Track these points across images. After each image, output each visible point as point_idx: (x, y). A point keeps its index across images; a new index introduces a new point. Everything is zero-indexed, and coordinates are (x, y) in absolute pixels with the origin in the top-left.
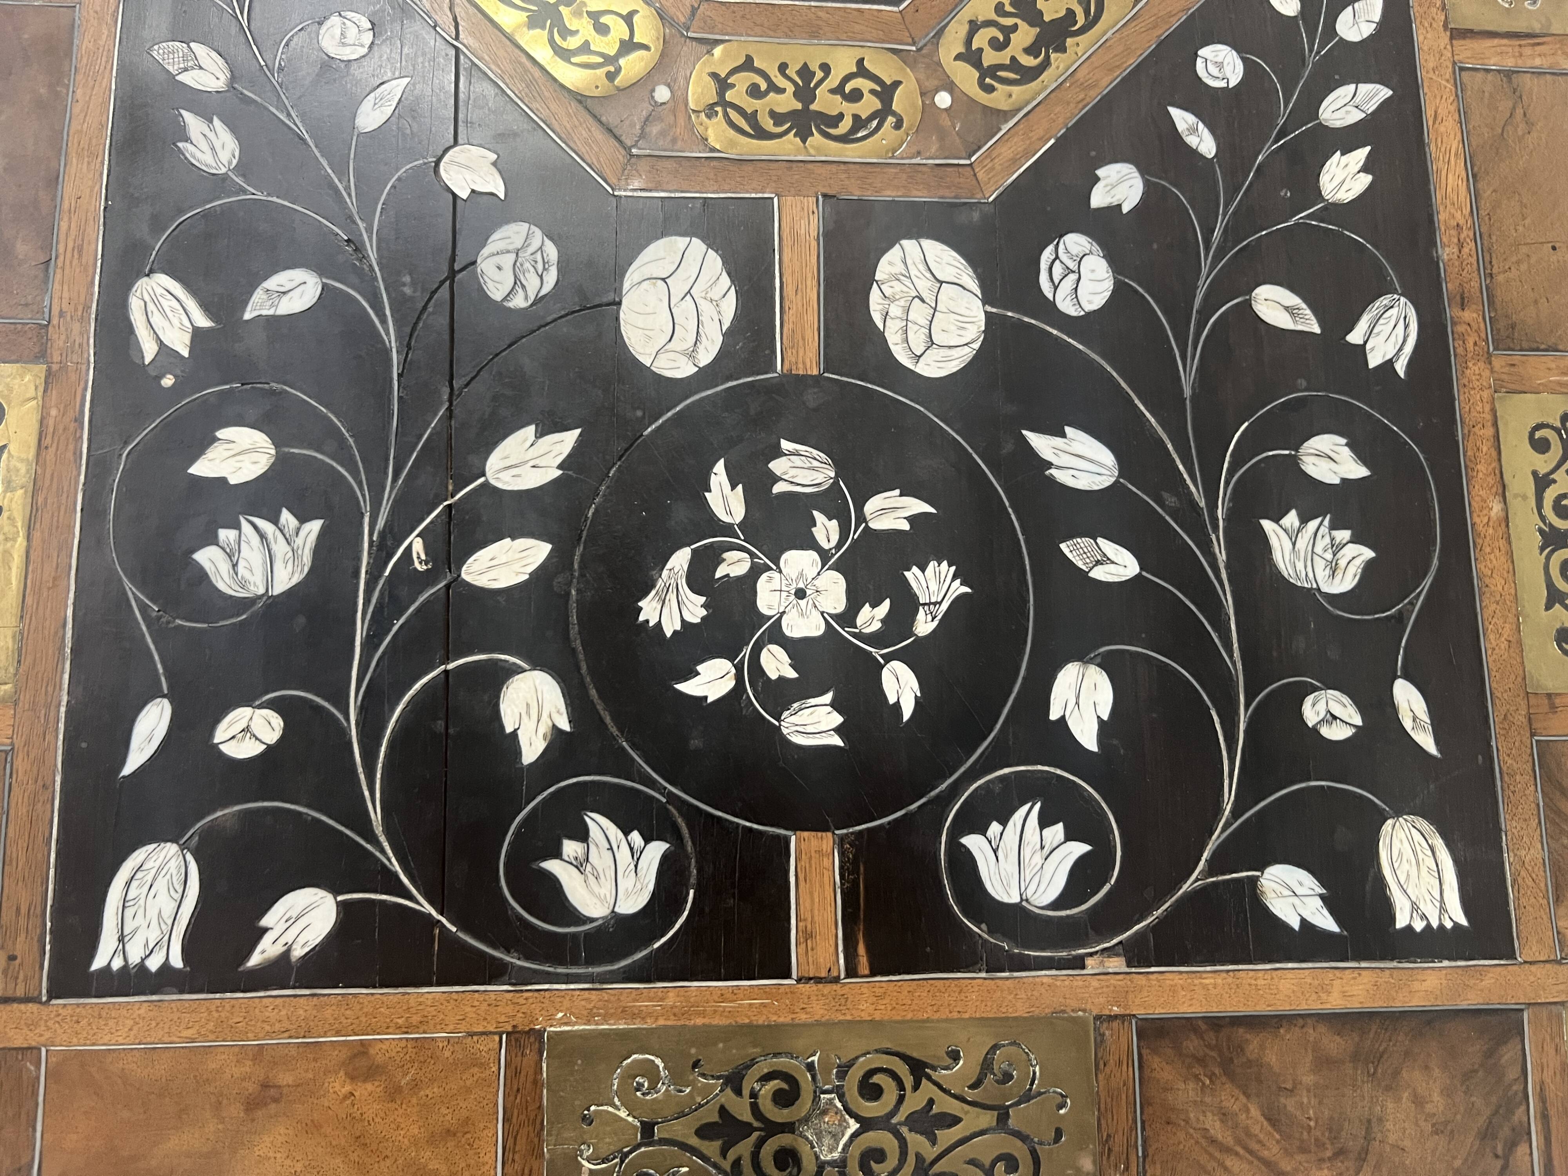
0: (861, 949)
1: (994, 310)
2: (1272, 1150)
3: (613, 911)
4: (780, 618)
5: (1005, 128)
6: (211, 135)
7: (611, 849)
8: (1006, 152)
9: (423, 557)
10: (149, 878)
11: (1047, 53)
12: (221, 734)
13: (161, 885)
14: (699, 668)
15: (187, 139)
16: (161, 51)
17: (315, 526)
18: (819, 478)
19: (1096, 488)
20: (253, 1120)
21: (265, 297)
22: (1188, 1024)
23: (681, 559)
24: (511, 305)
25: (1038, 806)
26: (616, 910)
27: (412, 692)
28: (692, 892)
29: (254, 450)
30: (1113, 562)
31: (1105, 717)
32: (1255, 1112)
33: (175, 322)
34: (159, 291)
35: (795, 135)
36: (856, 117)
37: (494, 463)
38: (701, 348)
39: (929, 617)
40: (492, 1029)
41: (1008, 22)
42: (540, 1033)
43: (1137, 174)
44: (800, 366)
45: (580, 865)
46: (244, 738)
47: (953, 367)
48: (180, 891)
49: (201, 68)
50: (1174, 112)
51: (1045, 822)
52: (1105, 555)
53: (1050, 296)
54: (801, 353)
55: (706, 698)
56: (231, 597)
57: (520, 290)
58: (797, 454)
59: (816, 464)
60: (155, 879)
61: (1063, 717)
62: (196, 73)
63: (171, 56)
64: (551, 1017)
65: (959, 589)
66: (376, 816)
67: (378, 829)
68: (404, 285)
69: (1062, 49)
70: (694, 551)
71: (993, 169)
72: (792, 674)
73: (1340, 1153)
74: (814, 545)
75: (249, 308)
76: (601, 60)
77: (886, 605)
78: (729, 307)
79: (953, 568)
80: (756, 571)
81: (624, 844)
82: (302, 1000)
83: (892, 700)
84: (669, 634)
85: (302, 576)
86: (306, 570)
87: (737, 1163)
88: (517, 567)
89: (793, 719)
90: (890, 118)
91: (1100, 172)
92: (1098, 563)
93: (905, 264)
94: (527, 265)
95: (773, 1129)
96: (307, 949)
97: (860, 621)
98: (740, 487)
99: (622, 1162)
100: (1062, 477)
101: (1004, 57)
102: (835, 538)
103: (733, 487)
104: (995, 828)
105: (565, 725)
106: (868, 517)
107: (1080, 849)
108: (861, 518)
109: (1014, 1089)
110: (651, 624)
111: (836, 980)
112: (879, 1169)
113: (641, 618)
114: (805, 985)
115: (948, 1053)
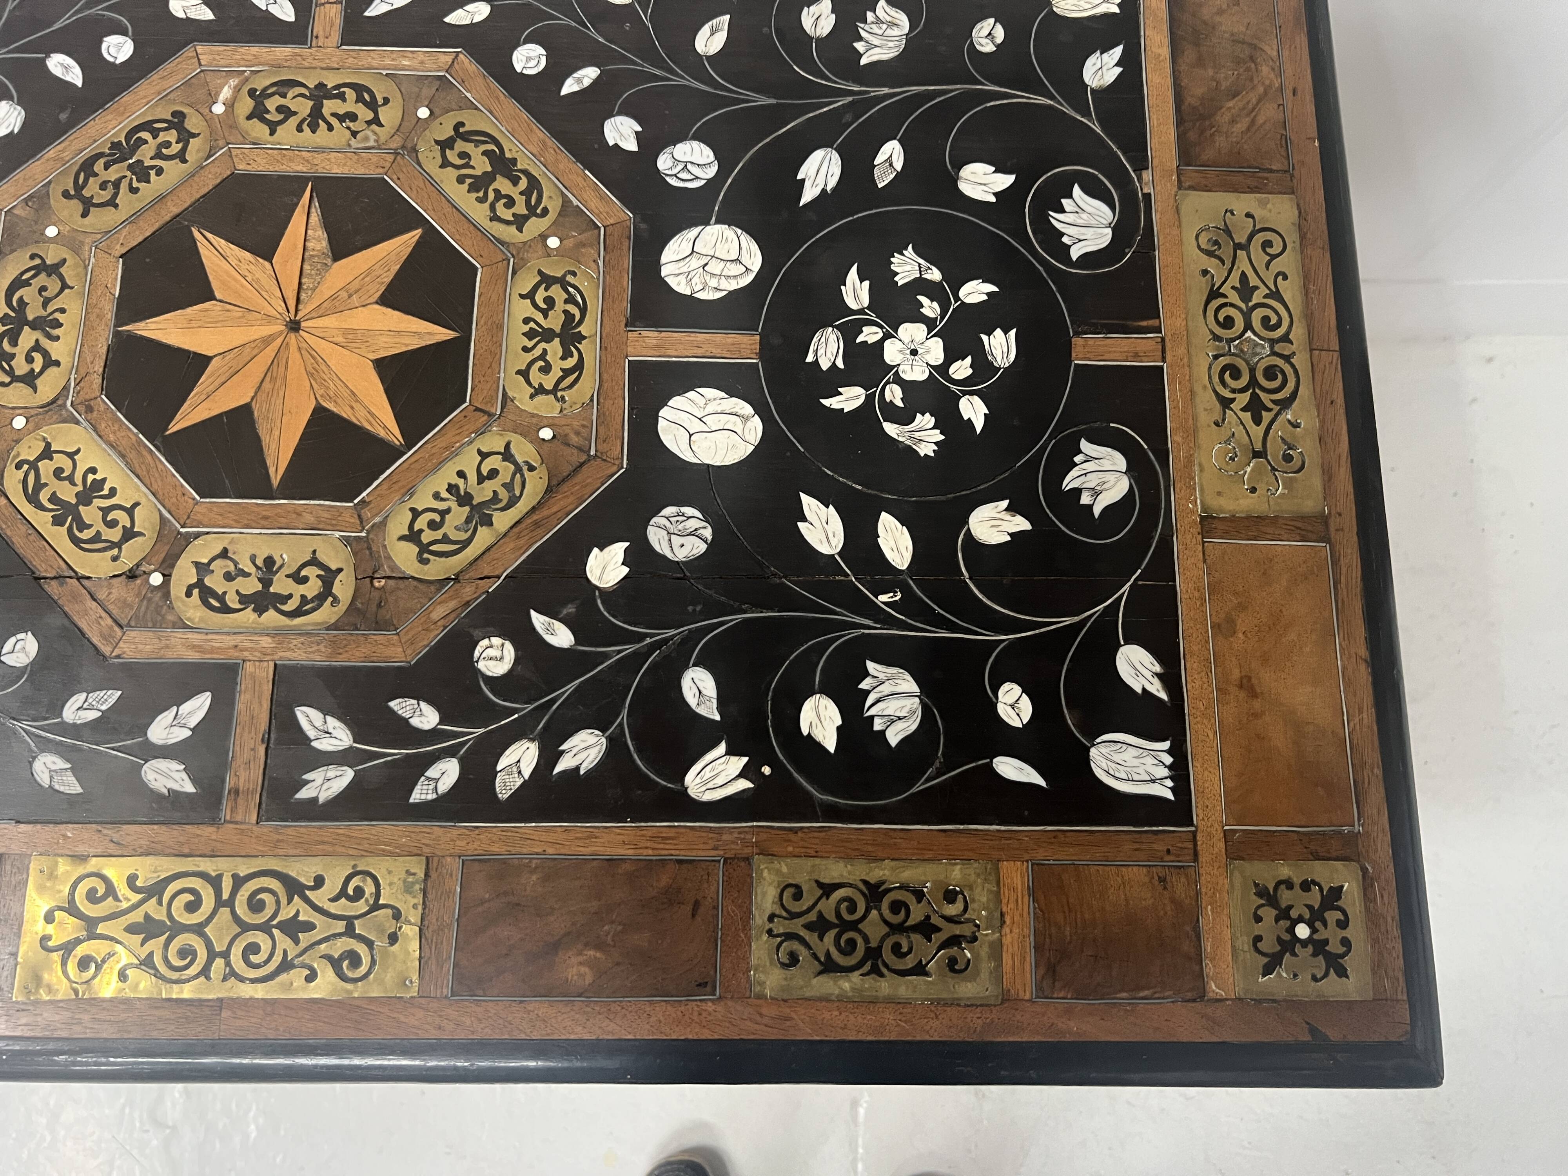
0: (1144, 323)
1: (714, 218)
2: (1253, 97)
3: (1125, 473)
4: (931, 366)
5: (575, 202)
6: (575, 751)
7: (1086, 474)
8: (594, 203)
9: (892, 594)
10: (1113, 765)
11: (516, 171)
12: (1016, 723)
13: (1116, 757)
14: (966, 418)
15: (577, 768)
16: (504, 792)
17: (871, 666)
18: (833, 338)
19: (840, 162)
20: (1262, 693)
21: (703, 705)
22: (1181, 137)
23: (891, 429)
24: (710, 538)
25: (1051, 213)
26: (1124, 471)
27: (985, 600)
28: (1112, 425)
29: (817, 709)
30: (891, 156)
31: (993, 169)
32: (1231, 104)
33: (721, 768)
34: (698, 780)
35: (580, 343)
36: (566, 302)
37: (824, 549)
38: (740, 412)
39: (929, 271)
40: (1200, 548)
41: (491, 196)
42: (1202, 518)
43: (612, 119)
44: (753, 347)
45: (1096, 493)
46: (1018, 708)
47: (755, 247)
48: (1121, 745)
49: (519, 761)
50: (565, 91)
51: (1061, 210)
52: (886, 161)
53: (703, 182)
54: (744, 346)
55: (985, 414)
56: (921, 721)
57: (699, 532)
58: (816, 352)
59: (823, 339)
60: (1114, 762)
61: (994, 194)
62: (522, 765)
63: (508, 784)
64: (1192, 511)
65: (910, 251)
66: (1068, 621)
67: (1077, 619)
68: (694, 610)
69: (514, 161)
70: (885, 421)
71: (607, 213)
72: (969, 360)
73: (1252, 58)
74: (881, 342)
75: (712, 717)
76: (518, 475)
77: (921, 298)
78: (710, 392)
79: (896, 254)
80: (898, 380)
81: (1082, 466)
82: (1188, 666)
83: (985, 297)
84: (943, 437)
85: (906, 673)
86: (902, 671)
87: (1274, 402)
88: (898, 534)
89: (999, 359)
90: (567, 279)
91: (611, 143)
92: (891, 165)
93: (679, 274)
94: (680, 527)
95: (1253, 382)
96: (1156, 663)
97: (932, 315)
98: (840, 389)
99: (1277, 470)
100: (832, 183)
101: (520, 201)
102: (875, 329)
103: (840, 394)
104: (1066, 240)
105: (1005, 503)
106: (860, 307)
107: (1077, 190)
108: (861, 311)
109: (1223, 238)
110: (936, 448)
111: (1163, 339)
112: (1274, 320)
113: (932, 454)
114: (1169, 358)
115: (1204, 276)
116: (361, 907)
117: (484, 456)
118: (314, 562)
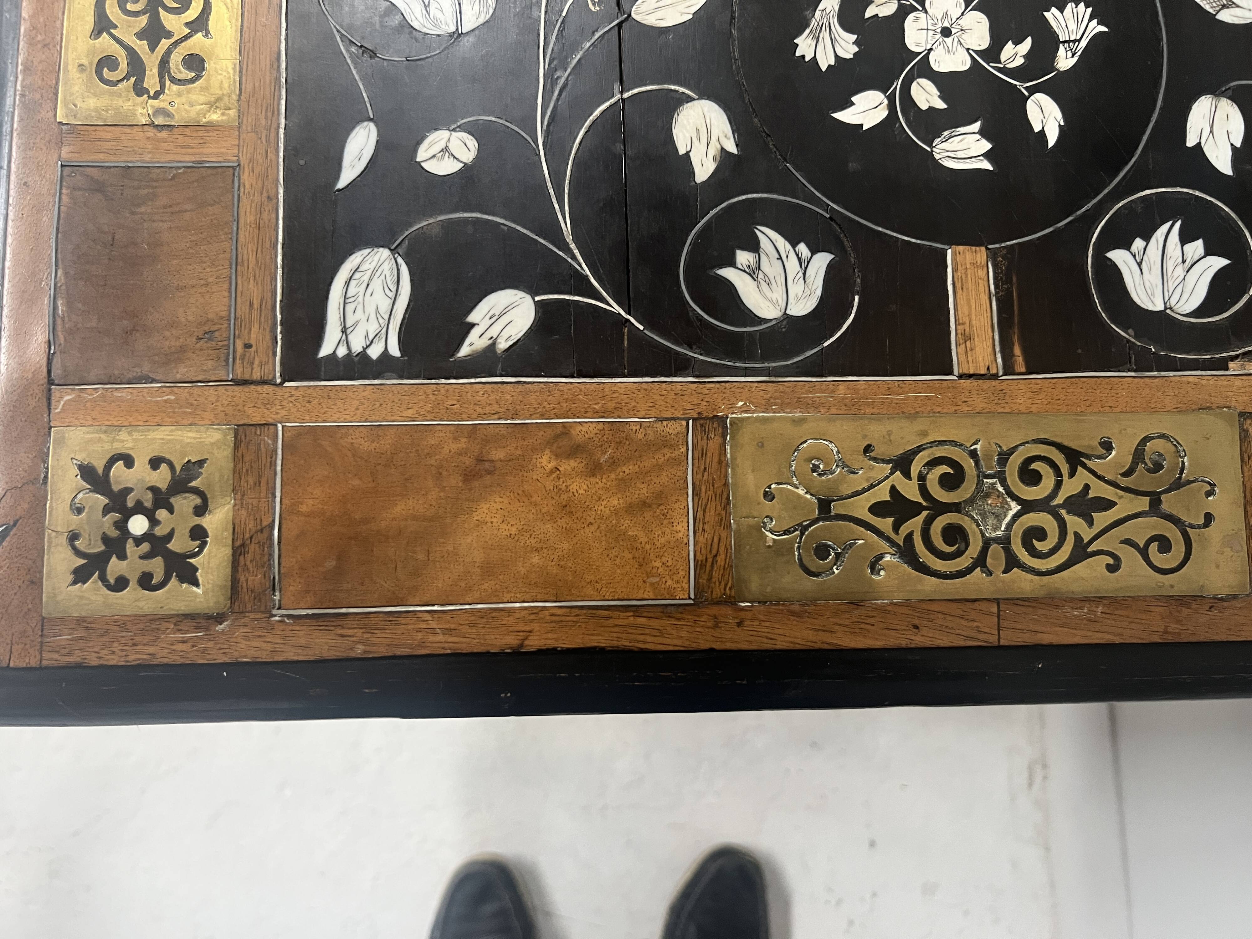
0: (1017, 350)
3: (785, 314)
4: (927, 55)
7: (780, 258)
10: (366, 278)
12: (422, 155)
13: (377, 284)
14: (854, 99)
20: (470, 490)
23: (832, 2)
25: (1178, 224)
26: (788, 312)
27: (593, 117)
28: (857, 298)
30: (1238, 6)
31: (1238, 145)
39: (1070, 54)
40: (679, 415)
42: (724, 419)
45: (753, 272)
46: (443, 157)
48: (394, 289)
51: (1185, 239)
55: (862, 125)
56: (424, 33)
60: (370, 279)
61: (1199, 144)
64: (733, 405)
65: (1096, 28)
66: (566, 227)
67: (569, 239)
72: (941, 105)
77: (1028, 43)
79: (1090, 10)
80: (903, 12)
81: (792, 255)
82: (508, 387)
83: (1037, 128)
84: (824, 69)
85: (488, 16)
86: (490, 11)
87: (909, 537)
88: (681, 7)
89: (944, 146)
92: (1224, 6)
95: (939, 508)
96: (510, 343)
97: (1004, 56)
99: (802, 534)
104: (1138, 244)
105: (732, 148)
107: (1219, 262)
109: (1164, 478)
110: (807, 59)
111: (995, 376)
112: (1041, 546)
113: (798, 54)
114: (966, 383)
115: (1101, 444)
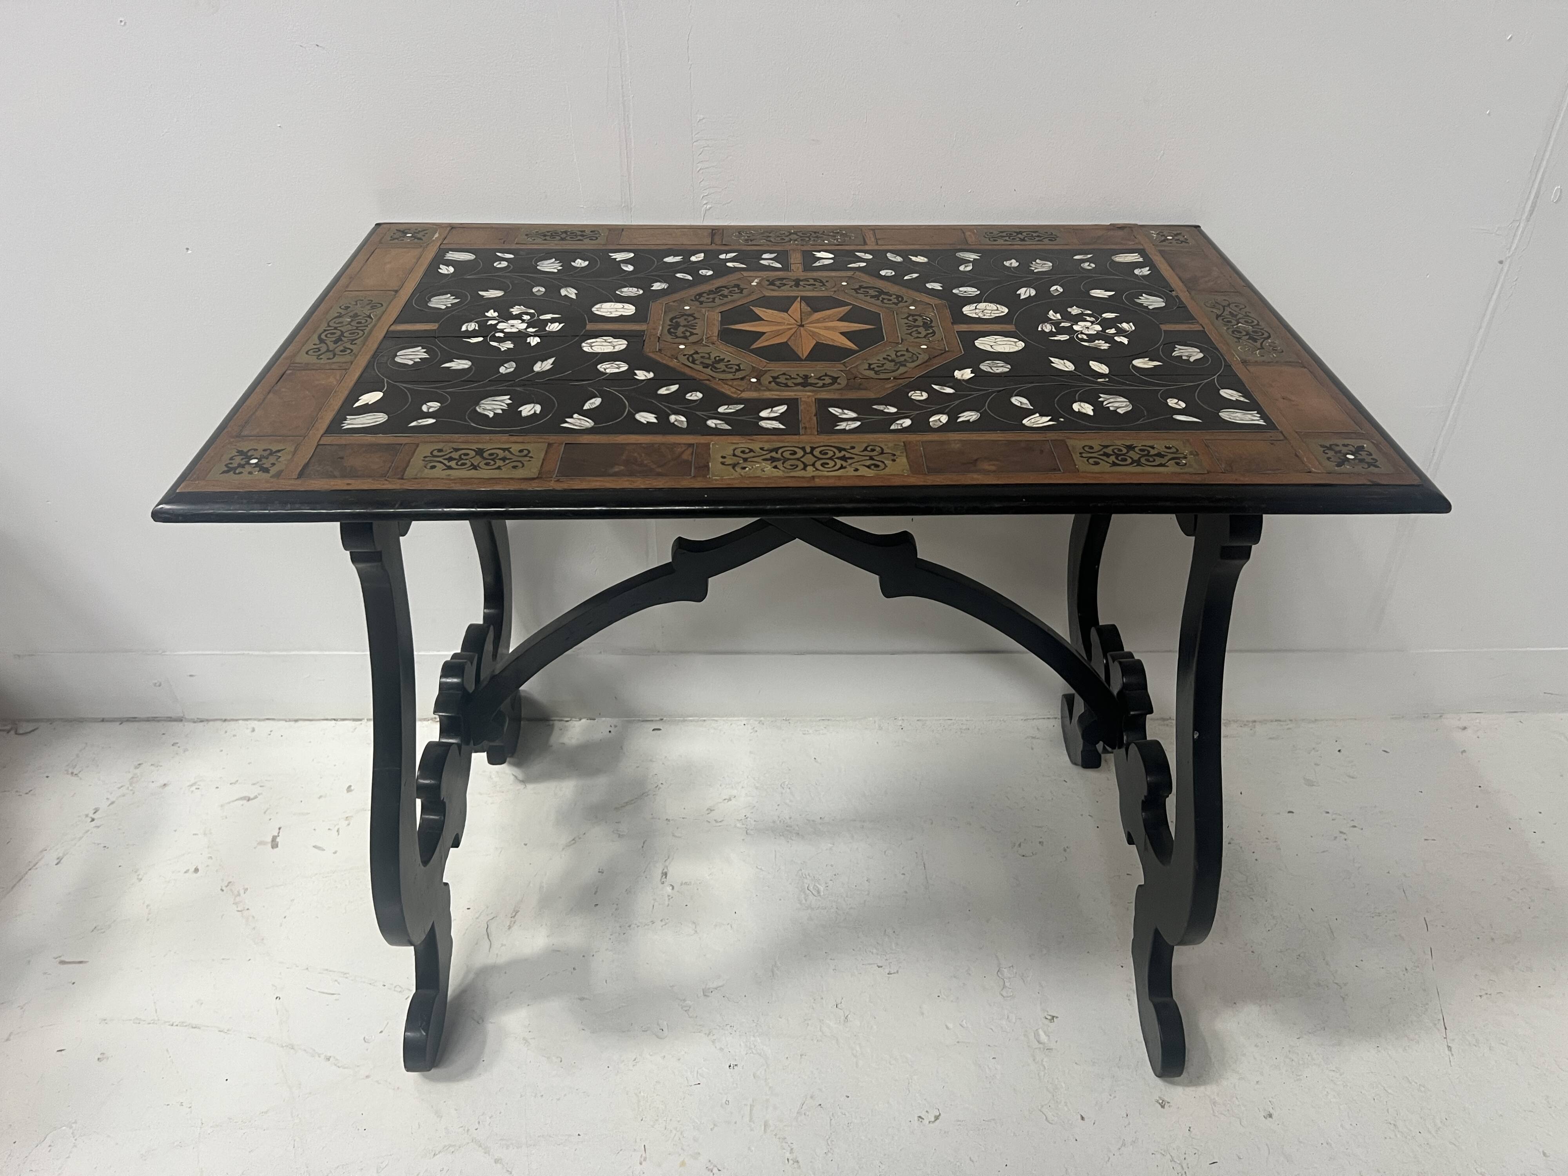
1: (983, 302)
6: (965, 416)
8: (927, 300)
9: (1103, 379)
14: (1119, 341)
15: (968, 420)
16: (935, 426)
17: (1102, 395)
18: (1048, 325)
19: (1035, 290)
21: (1023, 405)
24: (1010, 368)
27: (1150, 380)
29: (1080, 405)
30: (1057, 289)
34: (1028, 423)
37: (1067, 370)
38: (1013, 341)
39: (1086, 311)
41: (880, 299)
44: (1016, 328)
47: (1003, 307)
49: (940, 419)
52: (1055, 290)
54: (1008, 327)
55: (1128, 340)
56: (1132, 409)
57: (1004, 366)
58: (1042, 329)
59: (1044, 325)
62: (942, 420)
63: (936, 424)
65: (1075, 307)
66: (1192, 384)
68: (1009, 383)
72: (1113, 329)
74: (1071, 326)
75: (1028, 408)
76: (915, 355)
78: (996, 337)
83: (1115, 316)
84: (1110, 346)
85: (1120, 397)
86: (1118, 396)
88: (1099, 366)
94: (995, 365)
98: (1057, 336)
100: (1033, 294)
101: (894, 300)
102: (1067, 323)
105: (1149, 358)
106: (1058, 319)
113: (1107, 349)
116: (875, 453)
117: (897, 352)
118: (826, 375)
